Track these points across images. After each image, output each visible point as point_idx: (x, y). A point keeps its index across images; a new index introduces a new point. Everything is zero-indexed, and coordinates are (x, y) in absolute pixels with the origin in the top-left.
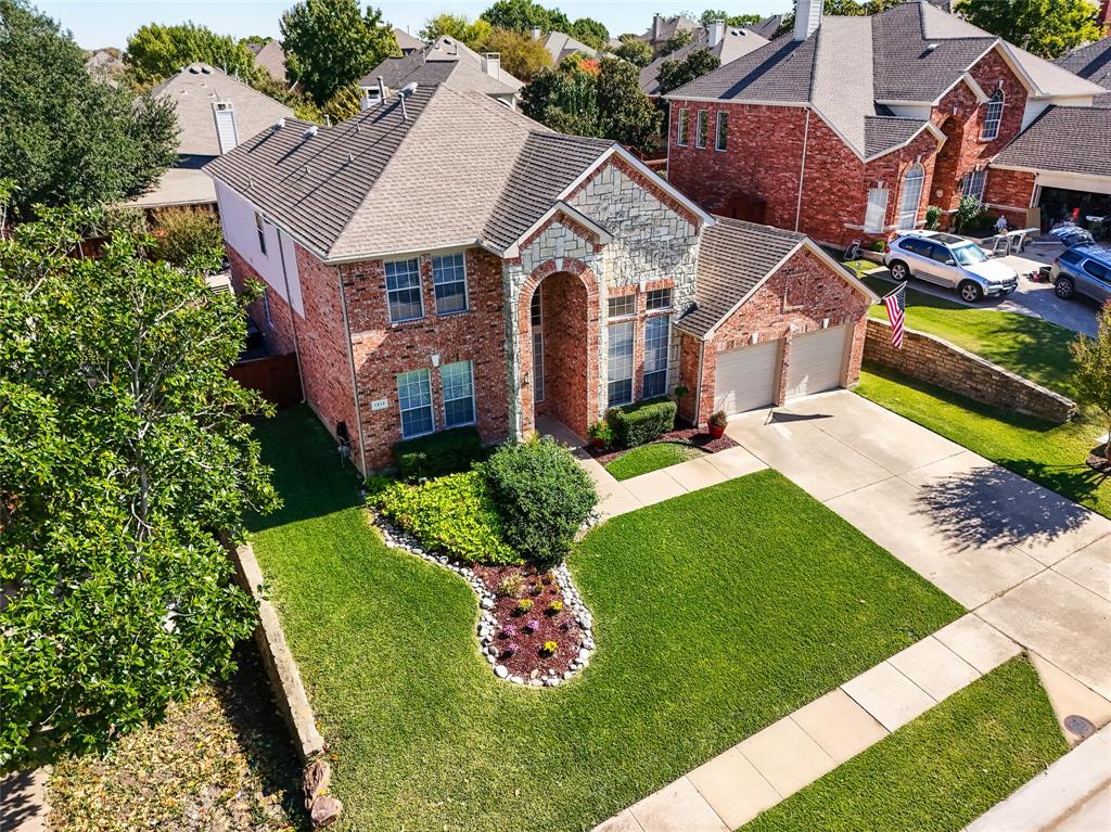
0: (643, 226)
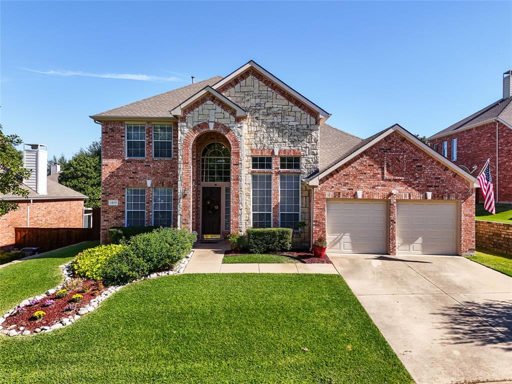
0: (276, 114)
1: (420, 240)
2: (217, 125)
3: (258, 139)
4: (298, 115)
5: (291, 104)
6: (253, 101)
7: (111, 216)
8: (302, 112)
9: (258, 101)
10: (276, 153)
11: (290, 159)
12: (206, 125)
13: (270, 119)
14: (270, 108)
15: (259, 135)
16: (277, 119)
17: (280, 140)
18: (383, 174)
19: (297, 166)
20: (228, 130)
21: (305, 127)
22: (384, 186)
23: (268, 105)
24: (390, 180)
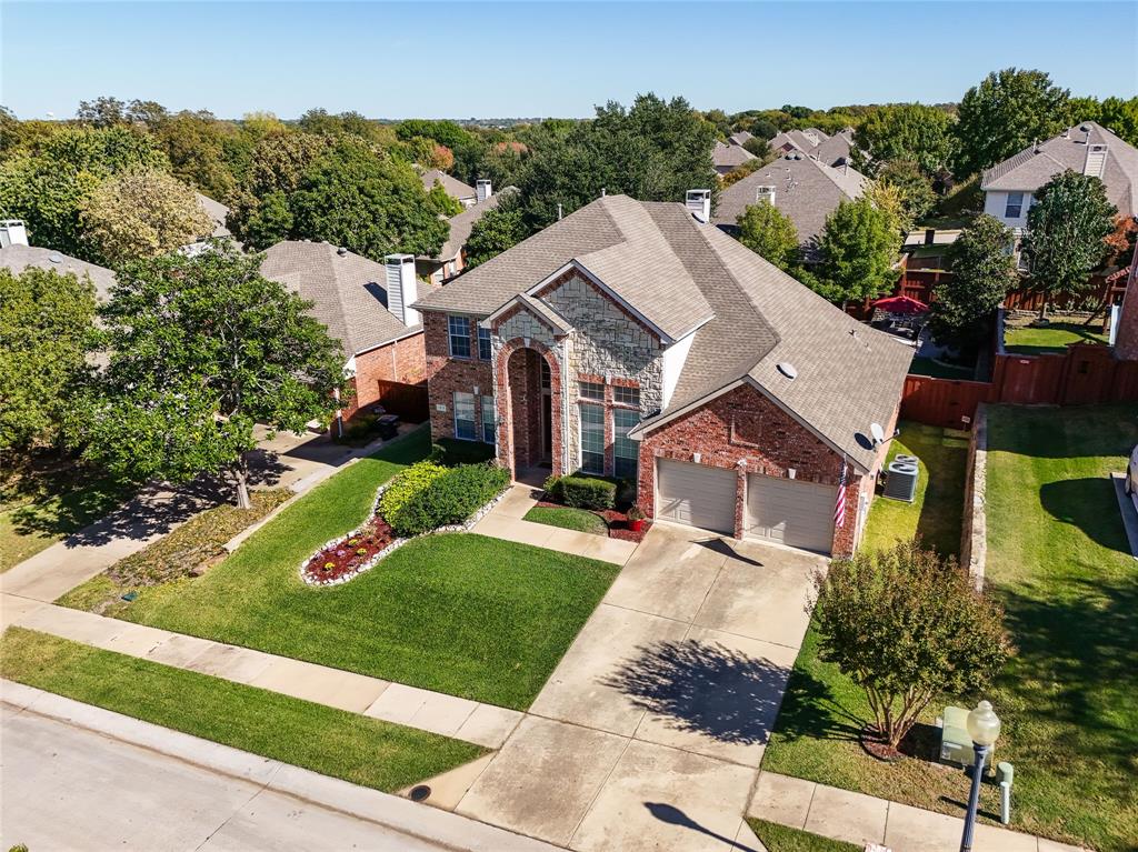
0: (608, 330)
1: (782, 525)
2: (533, 341)
3: (586, 361)
4: (636, 334)
5: (626, 318)
6: (579, 310)
7: (440, 422)
8: (642, 331)
9: (586, 310)
10: (609, 382)
11: (627, 390)
12: (520, 340)
13: (601, 336)
14: (600, 322)
15: (587, 356)
16: (609, 337)
17: (613, 365)
18: (729, 436)
19: (637, 400)
20: (547, 350)
21: (646, 351)
22: (730, 451)
23: (598, 317)
24: (738, 446)
